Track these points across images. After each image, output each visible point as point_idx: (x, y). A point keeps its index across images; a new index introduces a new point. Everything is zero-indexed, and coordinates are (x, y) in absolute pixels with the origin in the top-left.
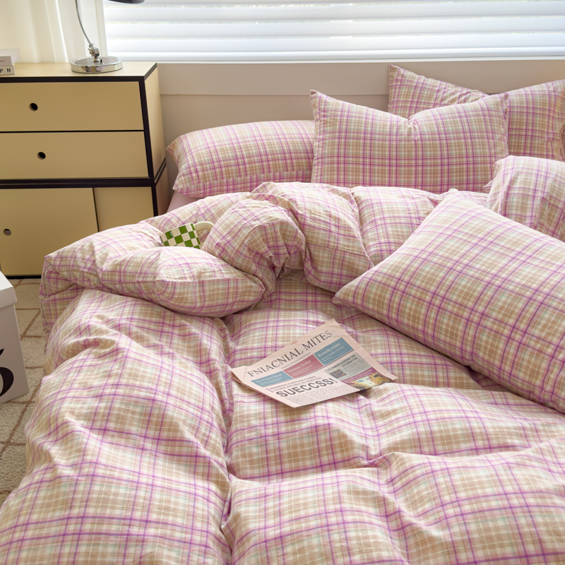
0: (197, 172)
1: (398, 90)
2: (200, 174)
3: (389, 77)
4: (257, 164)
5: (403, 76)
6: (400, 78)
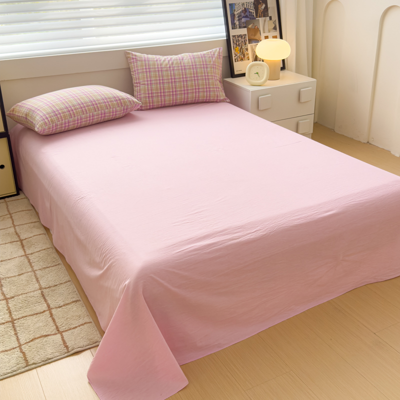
0: (47, 118)
1: (135, 64)
3: (127, 58)
4: (79, 110)
5: (135, 56)
6: (134, 57)
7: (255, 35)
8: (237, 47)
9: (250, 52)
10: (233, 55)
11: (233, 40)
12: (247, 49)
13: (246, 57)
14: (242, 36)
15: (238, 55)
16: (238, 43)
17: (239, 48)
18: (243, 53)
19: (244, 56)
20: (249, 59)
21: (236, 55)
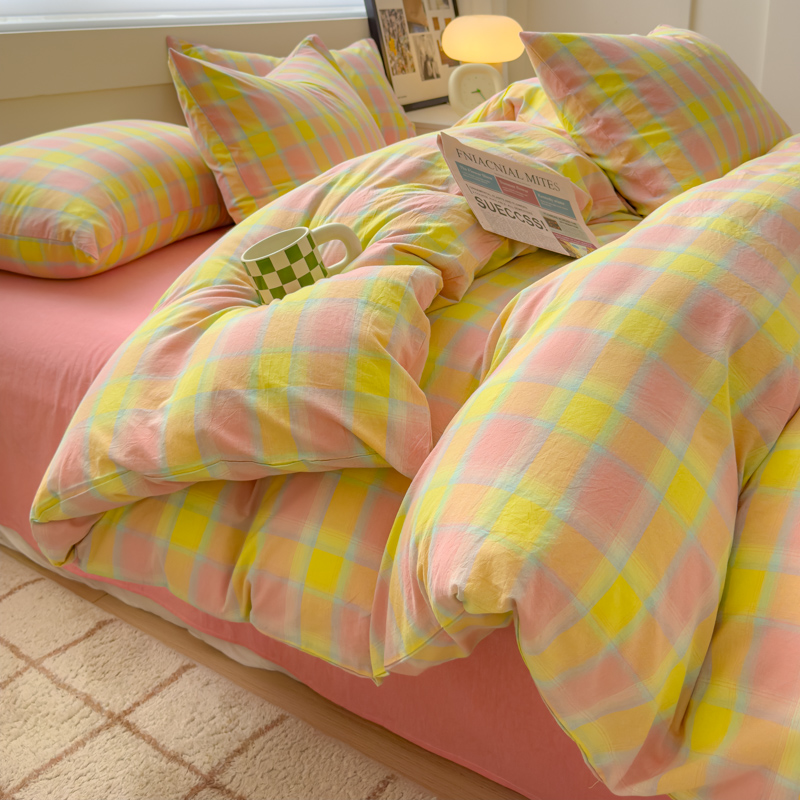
7: (416, 13)
8: (392, 39)
9: (413, 52)
10: (389, 59)
11: (383, 20)
12: (408, 46)
13: (410, 64)
14: (396, 14)
15: (396, 58)
16: (391, 30)
17: (396, 40)
18: (402, 54)
19: (406, 63)
20: (414, 71)
21: (393, 59)
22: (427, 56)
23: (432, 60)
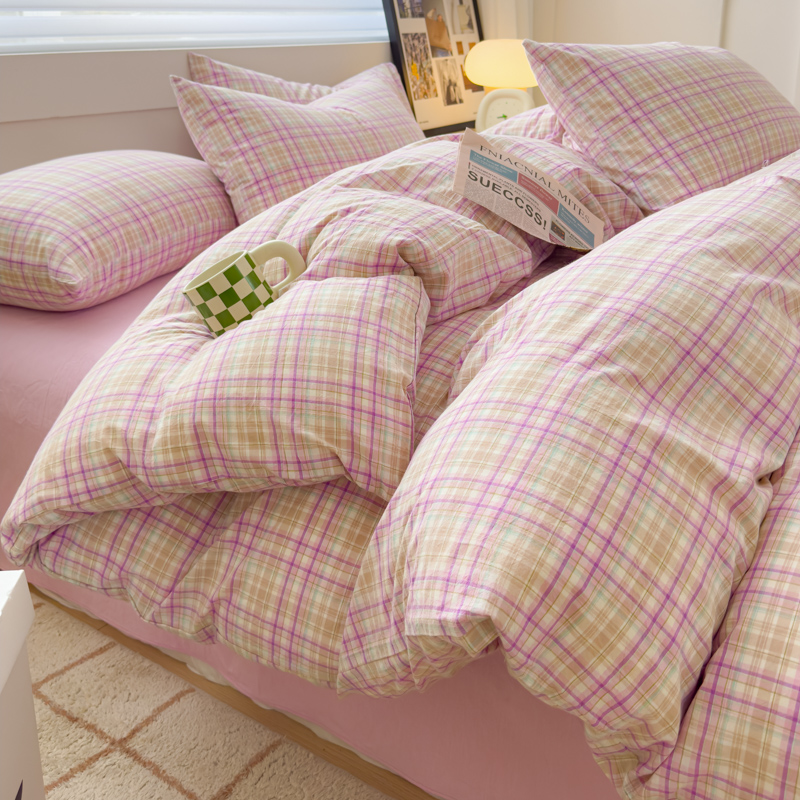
2: (92, 246)
8: (415, 63)
9: (436, 76)
11: (405, 44)
12: (431, 70)
13: (432, 89)
14: (419, 38)
15: (418, 83)
16: (414, 54)
17: (419, 65)
18: (425, 78)
19: (428, 88)
20: (437, 96)
21: (415, 84)
22: (450, 81)
23: (455, 85)
